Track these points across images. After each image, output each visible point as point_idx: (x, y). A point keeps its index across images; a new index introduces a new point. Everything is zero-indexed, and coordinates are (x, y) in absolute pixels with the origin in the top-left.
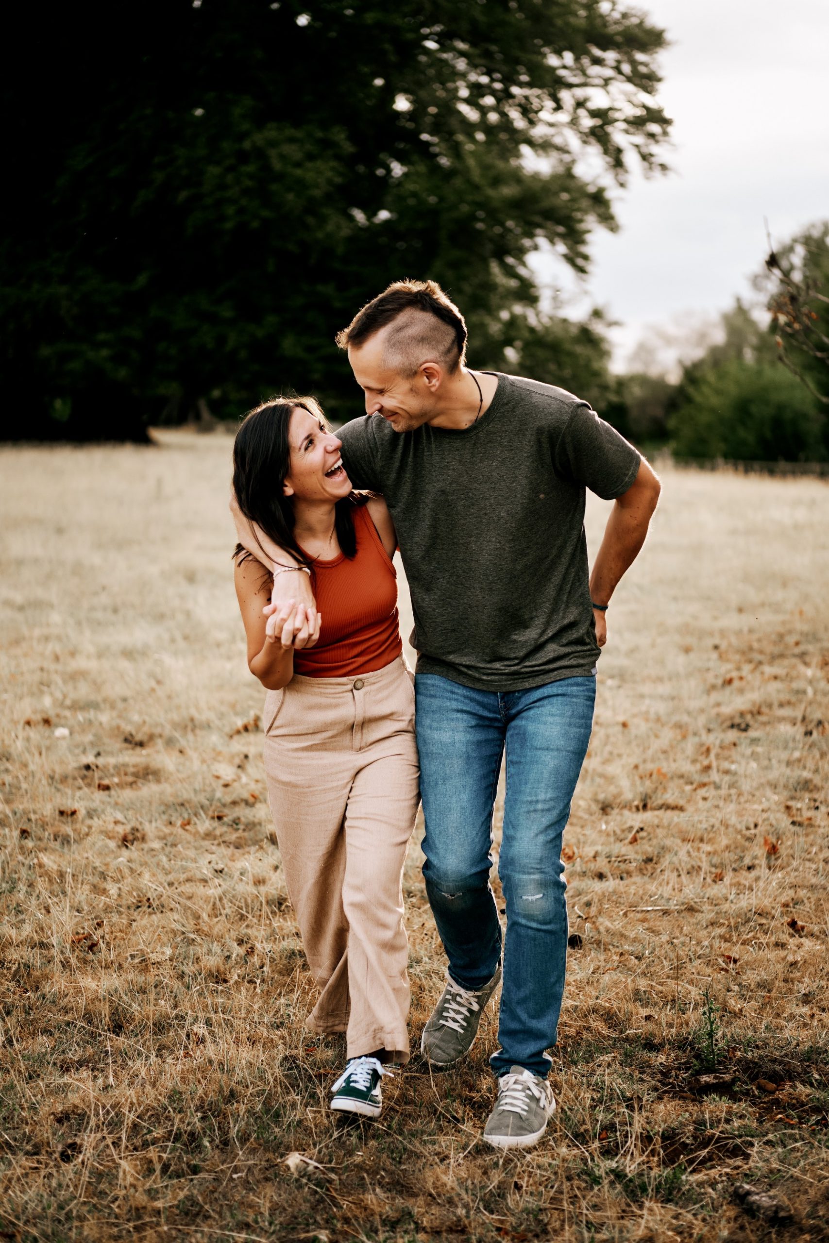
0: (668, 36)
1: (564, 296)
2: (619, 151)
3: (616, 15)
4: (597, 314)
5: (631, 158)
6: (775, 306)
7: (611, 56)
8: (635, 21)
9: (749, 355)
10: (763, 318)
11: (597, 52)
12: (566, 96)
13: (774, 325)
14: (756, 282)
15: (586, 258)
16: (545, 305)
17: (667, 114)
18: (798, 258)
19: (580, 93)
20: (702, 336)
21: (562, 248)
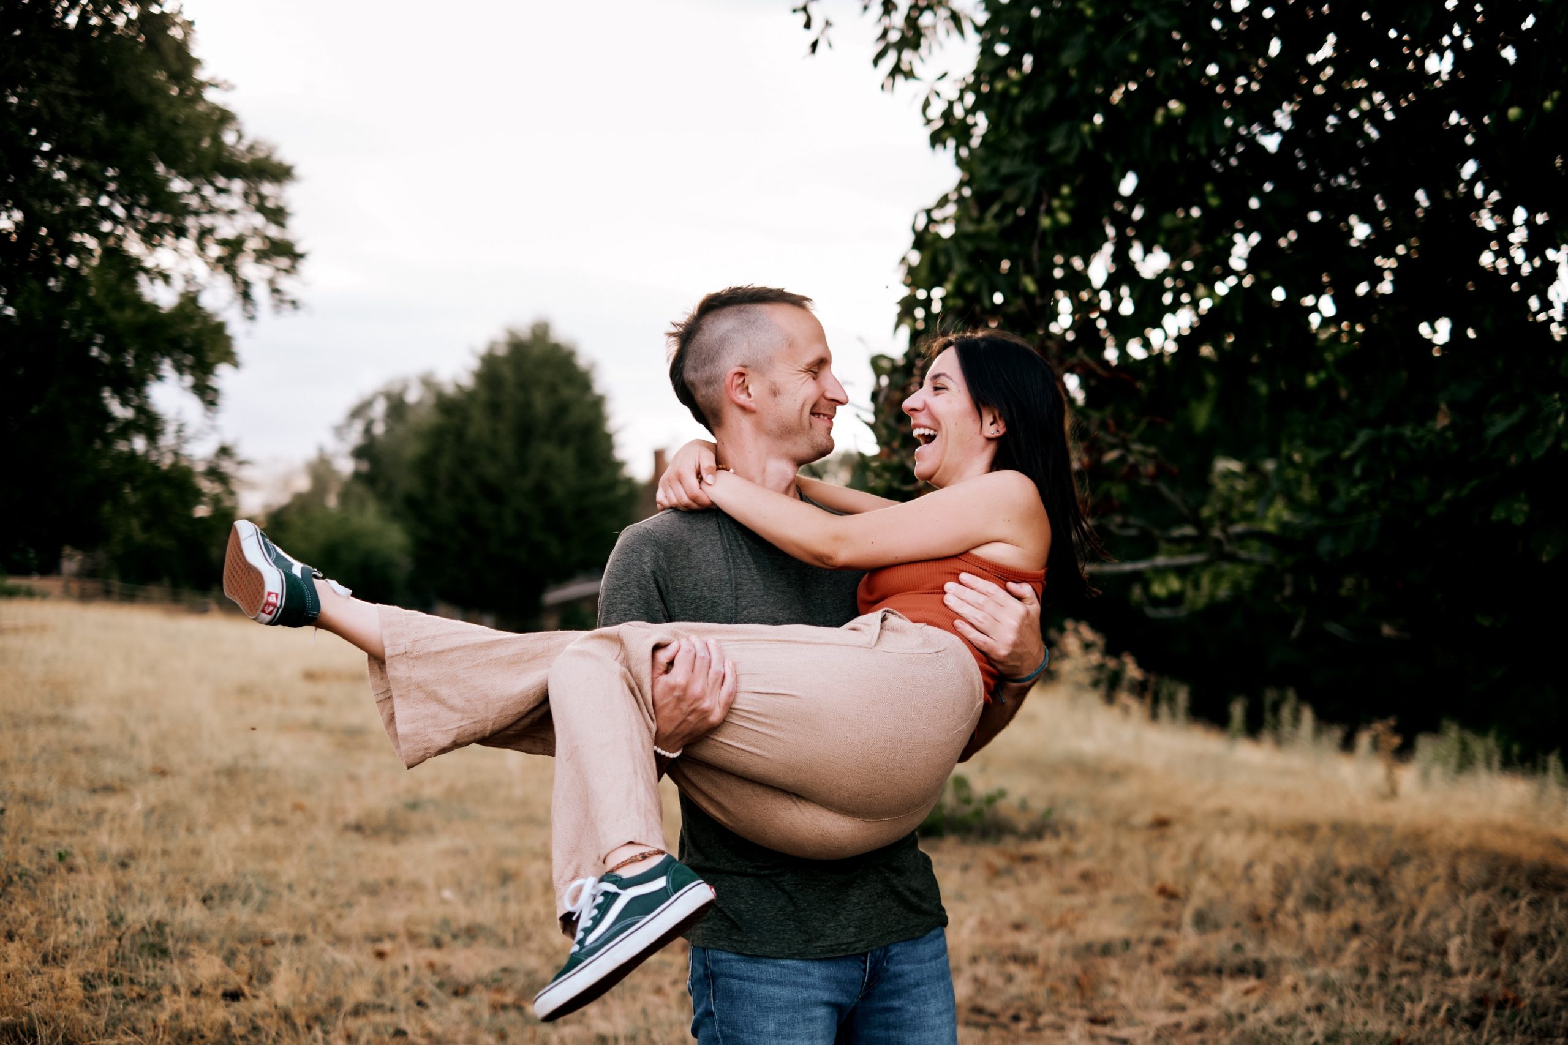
0: (297, 172)
1: (189, 431)
2: (246, 284)
3: (243, 147)
4: (224, 451)
5: (260, 292)
6: (359, 453)
7: (238, 185)
8: (261, 155)
9: (332, 501)
10: (346, 466)
11: (221, 182)
12: (191, 222)
13: (357, 476)
14: (339, 431)
15: (215, 391)
16: (167, 440)
17: (299, 249)
18: (379, 409)
19: (207, 221)
20: (286, 481)
21: (189, 380)
